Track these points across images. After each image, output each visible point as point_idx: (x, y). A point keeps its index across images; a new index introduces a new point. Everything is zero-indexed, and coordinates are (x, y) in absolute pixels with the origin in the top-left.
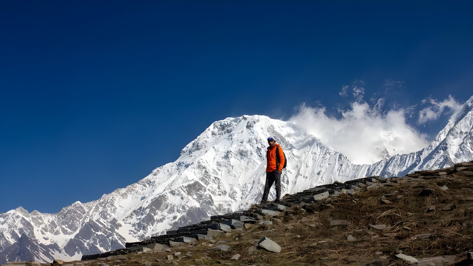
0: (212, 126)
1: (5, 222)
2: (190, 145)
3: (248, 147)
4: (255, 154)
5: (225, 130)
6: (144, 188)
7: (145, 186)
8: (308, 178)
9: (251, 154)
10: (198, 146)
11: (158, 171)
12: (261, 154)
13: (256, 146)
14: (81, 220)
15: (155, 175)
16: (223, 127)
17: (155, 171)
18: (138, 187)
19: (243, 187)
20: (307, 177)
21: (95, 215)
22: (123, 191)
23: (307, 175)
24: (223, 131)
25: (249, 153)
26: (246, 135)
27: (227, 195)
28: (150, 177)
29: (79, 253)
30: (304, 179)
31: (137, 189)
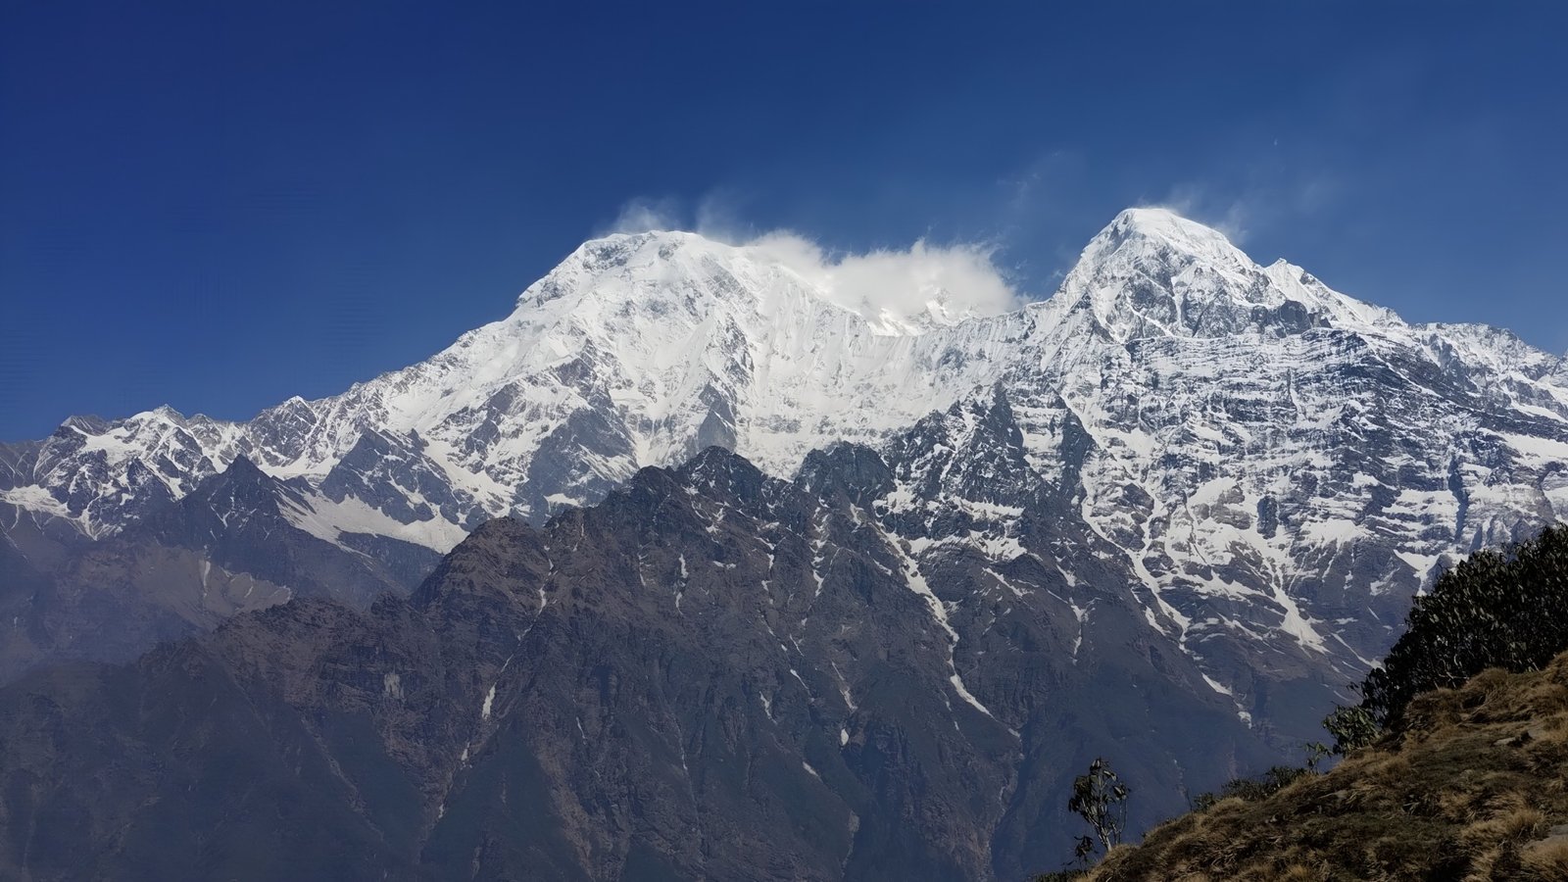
0: (581, 250)
1: (132, 437)
2: (536, 287)
3: (667, 295)
4: (682, 308)
5: (612, 260)
6: (444, 372)
7: (444, 367)
8: (791, 360)
9: (675, 308)
10: (556, 289)
11: (471, 338)
12: (695, 309)
13: (683, 294)
14: (307, 437)
15: (465, 345)
16: (606, 254)
17: (465, 337)
18: (430, 370)
19: (667, 373)
20: (788, 358)
21: (339, 425)
22: (397, 377)
23: (788, 354)
24: (607, 262)
25: (670, 306)
26: (658, 269)
27: (635, 388)
28: (454, 349)
29: (352, 497)
30: (783, 361)
31: (427, 375)
